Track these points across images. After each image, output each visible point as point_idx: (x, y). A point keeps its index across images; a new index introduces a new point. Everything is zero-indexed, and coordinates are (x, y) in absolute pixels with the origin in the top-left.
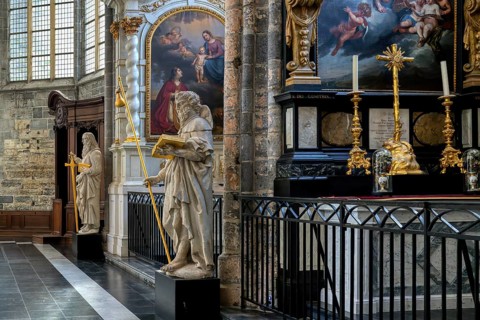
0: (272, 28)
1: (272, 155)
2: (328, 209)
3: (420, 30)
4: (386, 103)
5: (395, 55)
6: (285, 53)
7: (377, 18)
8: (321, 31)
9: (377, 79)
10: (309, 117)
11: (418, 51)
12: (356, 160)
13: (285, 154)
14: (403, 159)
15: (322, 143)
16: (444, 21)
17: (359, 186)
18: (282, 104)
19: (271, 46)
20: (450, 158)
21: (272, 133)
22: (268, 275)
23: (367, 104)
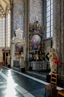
0: (29, 47)
1: (29, 58)
2: (33, 62)
3: (39, 48)
4: (36, 54)
5: (37, 50)
6: (30, 50)
7: (36, 47)
8: (32, 48)
9: (36, 52)
10: (31, 55)
11: (39, 50)
12: (35, 58)
13: (30, 58)
14: (38, 58)
15: (32, 57)
16: (40, 48)
17: (35, 60)
18: (29, 54)
19: (28, 49)
20: (41, 58)
21: (28, 56)
22: (28, 67)
23: (35, 54)
